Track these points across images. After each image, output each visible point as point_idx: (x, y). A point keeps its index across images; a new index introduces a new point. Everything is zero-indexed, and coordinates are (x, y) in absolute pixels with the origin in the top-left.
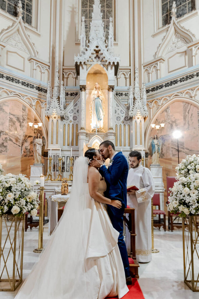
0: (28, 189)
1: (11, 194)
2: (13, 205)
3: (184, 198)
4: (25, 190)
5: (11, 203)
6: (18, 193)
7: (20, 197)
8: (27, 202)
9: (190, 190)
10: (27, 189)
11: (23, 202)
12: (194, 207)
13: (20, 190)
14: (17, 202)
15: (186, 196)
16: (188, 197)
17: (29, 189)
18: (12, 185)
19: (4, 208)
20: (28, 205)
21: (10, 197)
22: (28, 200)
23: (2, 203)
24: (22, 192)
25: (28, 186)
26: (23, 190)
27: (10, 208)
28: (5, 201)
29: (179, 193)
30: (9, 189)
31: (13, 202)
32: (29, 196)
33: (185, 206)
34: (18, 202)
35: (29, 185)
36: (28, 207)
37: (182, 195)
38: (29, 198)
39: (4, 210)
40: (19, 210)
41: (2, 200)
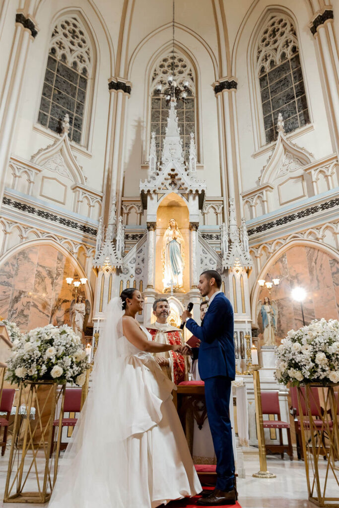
0: (75, 345)
1: (52, 348)
2: (53, 365)
3: (294, 357)
4: (71, 346)
5: (52, 361)
6: (62, 349)
7: (64, 355)
8: (72, 362)
9: (302, 345)
10: (73, 345)
11: (68, 360)
12: (307, 367)
13: (64, 344)
14: (59, 361)
15: (296, 353)
16: (299, 355)
17: (77, 345)
18: (54, 337)
19: (42, 368)
20: (74, 366)
21: (51, 352)
22: (74, 360)
23: (40, 361)
24: (66, 348)
25: (75, 341)
26: (68, 346)
27: (50, 369)
28: (44, 358)
29: (287, 352)
30: (51, 342)
31: (53, 361)
32: (76, 354)
33: (297, 369)
34: (61, 361)
35: (76, 339)
36: (74, 369)
37: (291, 354)
38: (76, 358)
39: (42, 371)
40: (61, 372)
41: (40, 358)
